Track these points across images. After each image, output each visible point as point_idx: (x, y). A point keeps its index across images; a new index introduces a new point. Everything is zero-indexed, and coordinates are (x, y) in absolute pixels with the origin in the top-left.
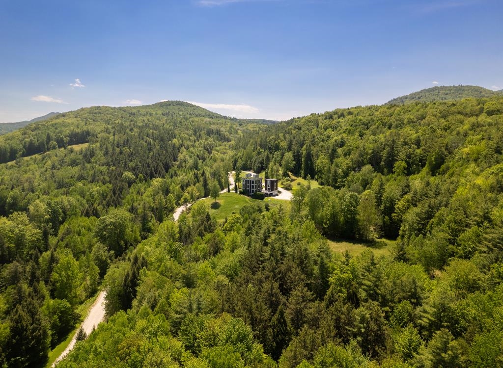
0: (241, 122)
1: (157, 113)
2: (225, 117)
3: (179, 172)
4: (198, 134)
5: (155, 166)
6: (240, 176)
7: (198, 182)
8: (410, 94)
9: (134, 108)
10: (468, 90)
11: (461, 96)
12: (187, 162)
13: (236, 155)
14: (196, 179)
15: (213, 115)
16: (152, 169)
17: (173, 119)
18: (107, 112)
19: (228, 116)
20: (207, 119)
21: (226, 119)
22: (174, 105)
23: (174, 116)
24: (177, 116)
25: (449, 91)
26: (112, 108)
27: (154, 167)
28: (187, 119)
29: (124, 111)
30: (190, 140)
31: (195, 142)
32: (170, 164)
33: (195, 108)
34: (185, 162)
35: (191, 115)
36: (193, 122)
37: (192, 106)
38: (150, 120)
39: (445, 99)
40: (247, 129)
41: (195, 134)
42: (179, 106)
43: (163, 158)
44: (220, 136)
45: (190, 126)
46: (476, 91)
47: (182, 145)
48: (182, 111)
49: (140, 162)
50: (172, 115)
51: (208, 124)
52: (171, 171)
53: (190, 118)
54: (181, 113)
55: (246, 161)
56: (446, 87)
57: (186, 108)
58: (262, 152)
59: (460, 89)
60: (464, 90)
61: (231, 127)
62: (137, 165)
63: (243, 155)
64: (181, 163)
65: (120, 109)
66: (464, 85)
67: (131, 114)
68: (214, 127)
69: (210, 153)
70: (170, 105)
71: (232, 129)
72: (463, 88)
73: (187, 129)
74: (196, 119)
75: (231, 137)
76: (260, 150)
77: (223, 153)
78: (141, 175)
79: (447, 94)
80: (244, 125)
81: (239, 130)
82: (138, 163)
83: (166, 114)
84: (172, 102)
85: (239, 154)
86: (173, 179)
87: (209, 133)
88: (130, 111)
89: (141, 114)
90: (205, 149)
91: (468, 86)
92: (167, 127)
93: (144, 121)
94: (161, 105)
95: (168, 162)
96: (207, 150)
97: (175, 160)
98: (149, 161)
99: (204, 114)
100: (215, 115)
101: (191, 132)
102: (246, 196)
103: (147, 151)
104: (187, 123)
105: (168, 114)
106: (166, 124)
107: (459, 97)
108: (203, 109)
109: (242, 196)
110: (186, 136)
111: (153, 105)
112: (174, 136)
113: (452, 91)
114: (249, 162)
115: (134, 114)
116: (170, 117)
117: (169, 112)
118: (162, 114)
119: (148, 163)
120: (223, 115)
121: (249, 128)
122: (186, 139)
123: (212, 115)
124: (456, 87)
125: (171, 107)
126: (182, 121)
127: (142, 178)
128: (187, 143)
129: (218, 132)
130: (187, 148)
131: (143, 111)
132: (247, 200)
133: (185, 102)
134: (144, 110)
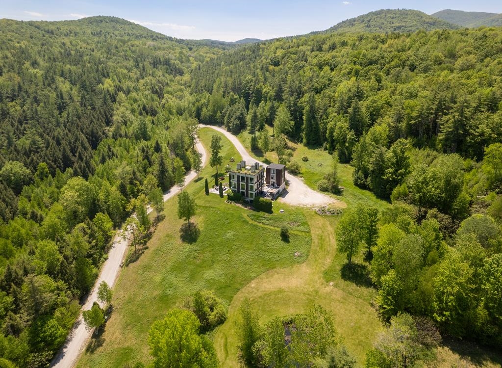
0: (191, 45)
1: (84, 33)
2: (170, 39)
3: (117, 148)
4: (141, 65)
5: (72, 141)
6: (219, 155)
7: (150, 165)
8: (358, 17)
9: (51, 23)
10: (411, 14)
11: (406, 20)
12: (129, 123)
13: (198, 101)
14: (146, 161)
15: (157, 37)
16: (64, 149)
17: (106, 41)
18: (9, 27)
19: (173, 37)
20: (150, 43)
21: (172, 41)
22: (107, 22)
23: (108, 36)
24: (111, 37)
25: (394, 15)
26: (17, 23)
27: (70, 143)
28: (124, 42)
29: (38, 28)
30: (130, 78)
31: (138, 80)
32: (100, 133)
33: (134, 26)
34: (125, 123)
35: (130, 35)
36: (133, 46)
37: (130, 24)
38: (74, 42)
39: (393, 23)
40: (200, 55)
41: (137, 66)
42: (113, 24)
43: (87, 122)
44: (169, 66)
45: (129, 53)
46: (418, 15)
47: (119, 89)
48: (118, 30)
49: (41, 136)
50: (105, 35)
51: (152, 49)
52: (102, 147)
53: (129, 40)
54: (117, 33)
55: (215, 112)
56: (391, 10)
57: (122, 26)
58: (236, 99)
59: (404, 13)
60: (407, 14)
61: (181, 53)
62: (34, 142)
63: (209, 101)
64: (118, 128)
65: (31, 24)
66: (407, 9)
67: (48, 32)
68: (160, 53)
69: (161, 96)
70: (102, 21)
71: (183, 56)
72: (406, 12)
73: (126, 58)
74: (137, 43)
75: (183, 67)
76: (233, 96)
77: (179, 98)
78: (43, 164)
79: (393, 18)
80: (194, 49)
81: (190, 56)
82: (37, 138)
83: (97, 34)
84: (105, 18)
85: (203, 101)
86: (106, 164)
87: (155, 63)
88: (46, 28)
89: (61, 33)
90: (153, 92)
91: (410, 10)
92: (97, 54)
93: (64, 44)
94: (90, 21)
95: (95, 131)
96: (156, 92)
97: (108, 123)
98: (60, 132)
99: (145, 35)
100: (159, 36)
101: (131, 63)
102: (240, 205)
103: (56, 112)
104: (125, 48)
105: (99, 34)
106: (96, 51)
107: (404, 21)
108: (144, 28)
109: (233, 204)
110: (125, 71)
111: (79, 20)
112: (105, 73)
113: (397, 16)
114: (219, 114)
115: (52, 33)
116: (103, 37)
117: (101, 31)
118: (92, 33)
119: (58, 138)
120: (168, 35)
121: (201, 53)
122: (125, 77)
123: (155, 35)
124: (401, 11)
125: (103, 24)
126: (118, 46)
127: (47, 170)
128: (126, 84)
129: (167, 62)
130: (127, 92)
131: (64, 29)
132: (245, 215)
133: (121, 18)
134: (66, 27)
